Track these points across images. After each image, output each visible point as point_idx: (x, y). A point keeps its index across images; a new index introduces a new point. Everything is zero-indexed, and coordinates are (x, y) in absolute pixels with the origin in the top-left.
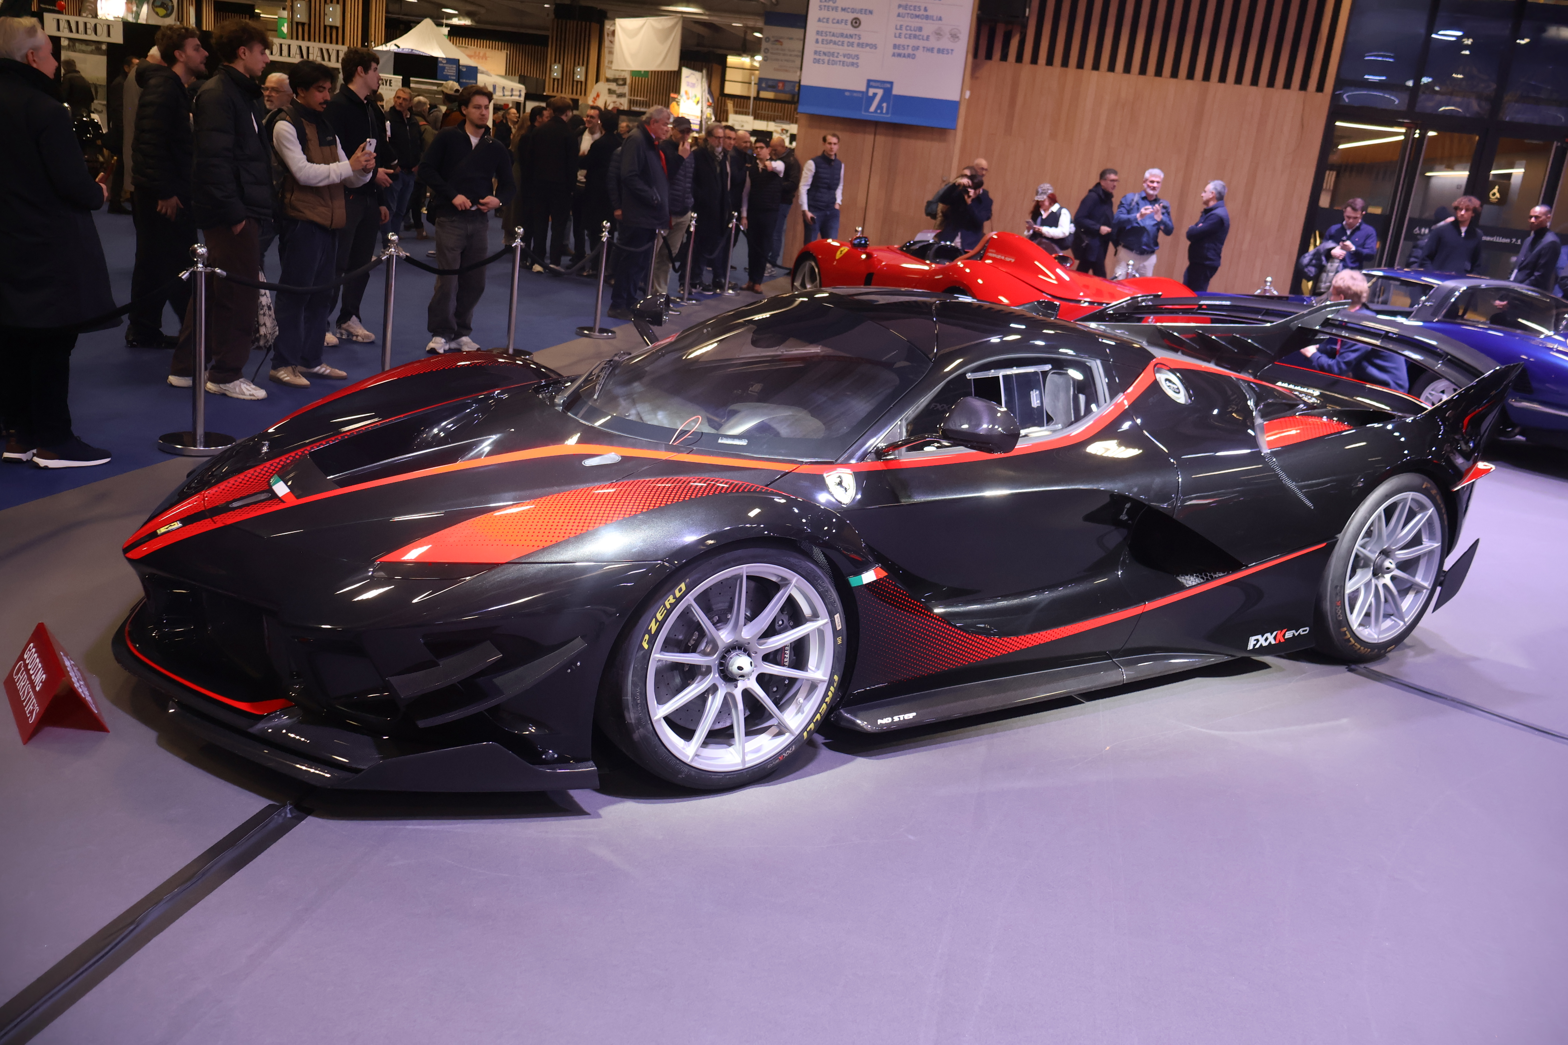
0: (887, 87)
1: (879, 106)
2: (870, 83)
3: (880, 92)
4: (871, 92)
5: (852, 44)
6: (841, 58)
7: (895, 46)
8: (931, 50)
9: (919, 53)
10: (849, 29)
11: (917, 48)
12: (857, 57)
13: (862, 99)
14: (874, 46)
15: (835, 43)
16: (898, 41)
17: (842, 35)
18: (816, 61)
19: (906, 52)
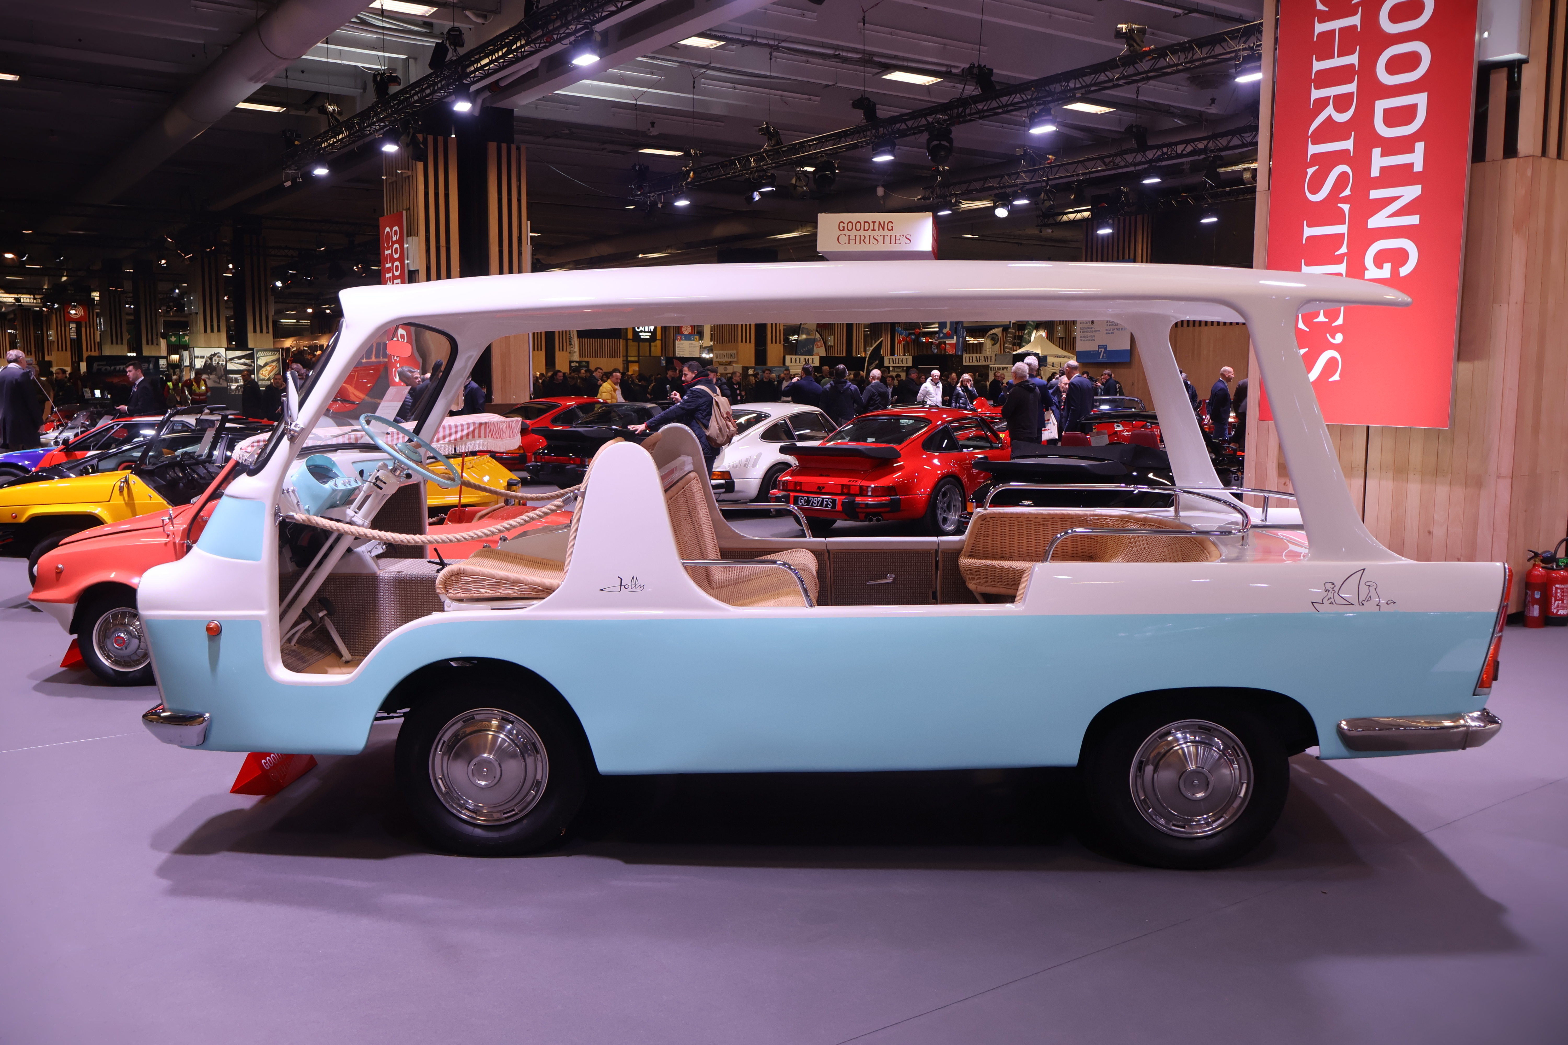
0: (1105, 347)
1: (1103, 356)
2: (1099, 347)
3: (1103, 350)
4: (1100, 350)
5: (1091, 332)
6: (1089, 338)
7: (1106, 330)
8: (1119, 329)
9: (1115, 331)
10: (1090, 325)
11: (1114, 329)
12: (1094, 336)
13: (1096, 354)
14: (1099, 331)
15: (1086, 332)
16: (1107, 328)
17: (1088, 328)
18: (1081, 340)
19: (1110, 332)
